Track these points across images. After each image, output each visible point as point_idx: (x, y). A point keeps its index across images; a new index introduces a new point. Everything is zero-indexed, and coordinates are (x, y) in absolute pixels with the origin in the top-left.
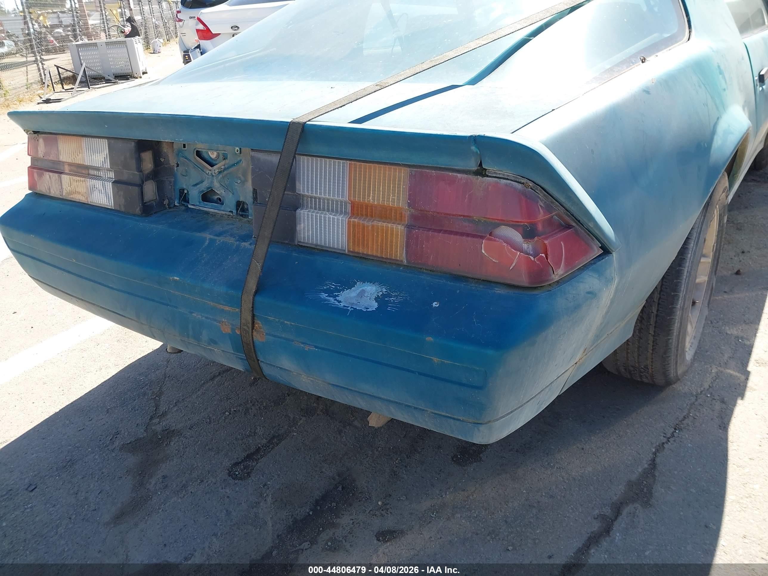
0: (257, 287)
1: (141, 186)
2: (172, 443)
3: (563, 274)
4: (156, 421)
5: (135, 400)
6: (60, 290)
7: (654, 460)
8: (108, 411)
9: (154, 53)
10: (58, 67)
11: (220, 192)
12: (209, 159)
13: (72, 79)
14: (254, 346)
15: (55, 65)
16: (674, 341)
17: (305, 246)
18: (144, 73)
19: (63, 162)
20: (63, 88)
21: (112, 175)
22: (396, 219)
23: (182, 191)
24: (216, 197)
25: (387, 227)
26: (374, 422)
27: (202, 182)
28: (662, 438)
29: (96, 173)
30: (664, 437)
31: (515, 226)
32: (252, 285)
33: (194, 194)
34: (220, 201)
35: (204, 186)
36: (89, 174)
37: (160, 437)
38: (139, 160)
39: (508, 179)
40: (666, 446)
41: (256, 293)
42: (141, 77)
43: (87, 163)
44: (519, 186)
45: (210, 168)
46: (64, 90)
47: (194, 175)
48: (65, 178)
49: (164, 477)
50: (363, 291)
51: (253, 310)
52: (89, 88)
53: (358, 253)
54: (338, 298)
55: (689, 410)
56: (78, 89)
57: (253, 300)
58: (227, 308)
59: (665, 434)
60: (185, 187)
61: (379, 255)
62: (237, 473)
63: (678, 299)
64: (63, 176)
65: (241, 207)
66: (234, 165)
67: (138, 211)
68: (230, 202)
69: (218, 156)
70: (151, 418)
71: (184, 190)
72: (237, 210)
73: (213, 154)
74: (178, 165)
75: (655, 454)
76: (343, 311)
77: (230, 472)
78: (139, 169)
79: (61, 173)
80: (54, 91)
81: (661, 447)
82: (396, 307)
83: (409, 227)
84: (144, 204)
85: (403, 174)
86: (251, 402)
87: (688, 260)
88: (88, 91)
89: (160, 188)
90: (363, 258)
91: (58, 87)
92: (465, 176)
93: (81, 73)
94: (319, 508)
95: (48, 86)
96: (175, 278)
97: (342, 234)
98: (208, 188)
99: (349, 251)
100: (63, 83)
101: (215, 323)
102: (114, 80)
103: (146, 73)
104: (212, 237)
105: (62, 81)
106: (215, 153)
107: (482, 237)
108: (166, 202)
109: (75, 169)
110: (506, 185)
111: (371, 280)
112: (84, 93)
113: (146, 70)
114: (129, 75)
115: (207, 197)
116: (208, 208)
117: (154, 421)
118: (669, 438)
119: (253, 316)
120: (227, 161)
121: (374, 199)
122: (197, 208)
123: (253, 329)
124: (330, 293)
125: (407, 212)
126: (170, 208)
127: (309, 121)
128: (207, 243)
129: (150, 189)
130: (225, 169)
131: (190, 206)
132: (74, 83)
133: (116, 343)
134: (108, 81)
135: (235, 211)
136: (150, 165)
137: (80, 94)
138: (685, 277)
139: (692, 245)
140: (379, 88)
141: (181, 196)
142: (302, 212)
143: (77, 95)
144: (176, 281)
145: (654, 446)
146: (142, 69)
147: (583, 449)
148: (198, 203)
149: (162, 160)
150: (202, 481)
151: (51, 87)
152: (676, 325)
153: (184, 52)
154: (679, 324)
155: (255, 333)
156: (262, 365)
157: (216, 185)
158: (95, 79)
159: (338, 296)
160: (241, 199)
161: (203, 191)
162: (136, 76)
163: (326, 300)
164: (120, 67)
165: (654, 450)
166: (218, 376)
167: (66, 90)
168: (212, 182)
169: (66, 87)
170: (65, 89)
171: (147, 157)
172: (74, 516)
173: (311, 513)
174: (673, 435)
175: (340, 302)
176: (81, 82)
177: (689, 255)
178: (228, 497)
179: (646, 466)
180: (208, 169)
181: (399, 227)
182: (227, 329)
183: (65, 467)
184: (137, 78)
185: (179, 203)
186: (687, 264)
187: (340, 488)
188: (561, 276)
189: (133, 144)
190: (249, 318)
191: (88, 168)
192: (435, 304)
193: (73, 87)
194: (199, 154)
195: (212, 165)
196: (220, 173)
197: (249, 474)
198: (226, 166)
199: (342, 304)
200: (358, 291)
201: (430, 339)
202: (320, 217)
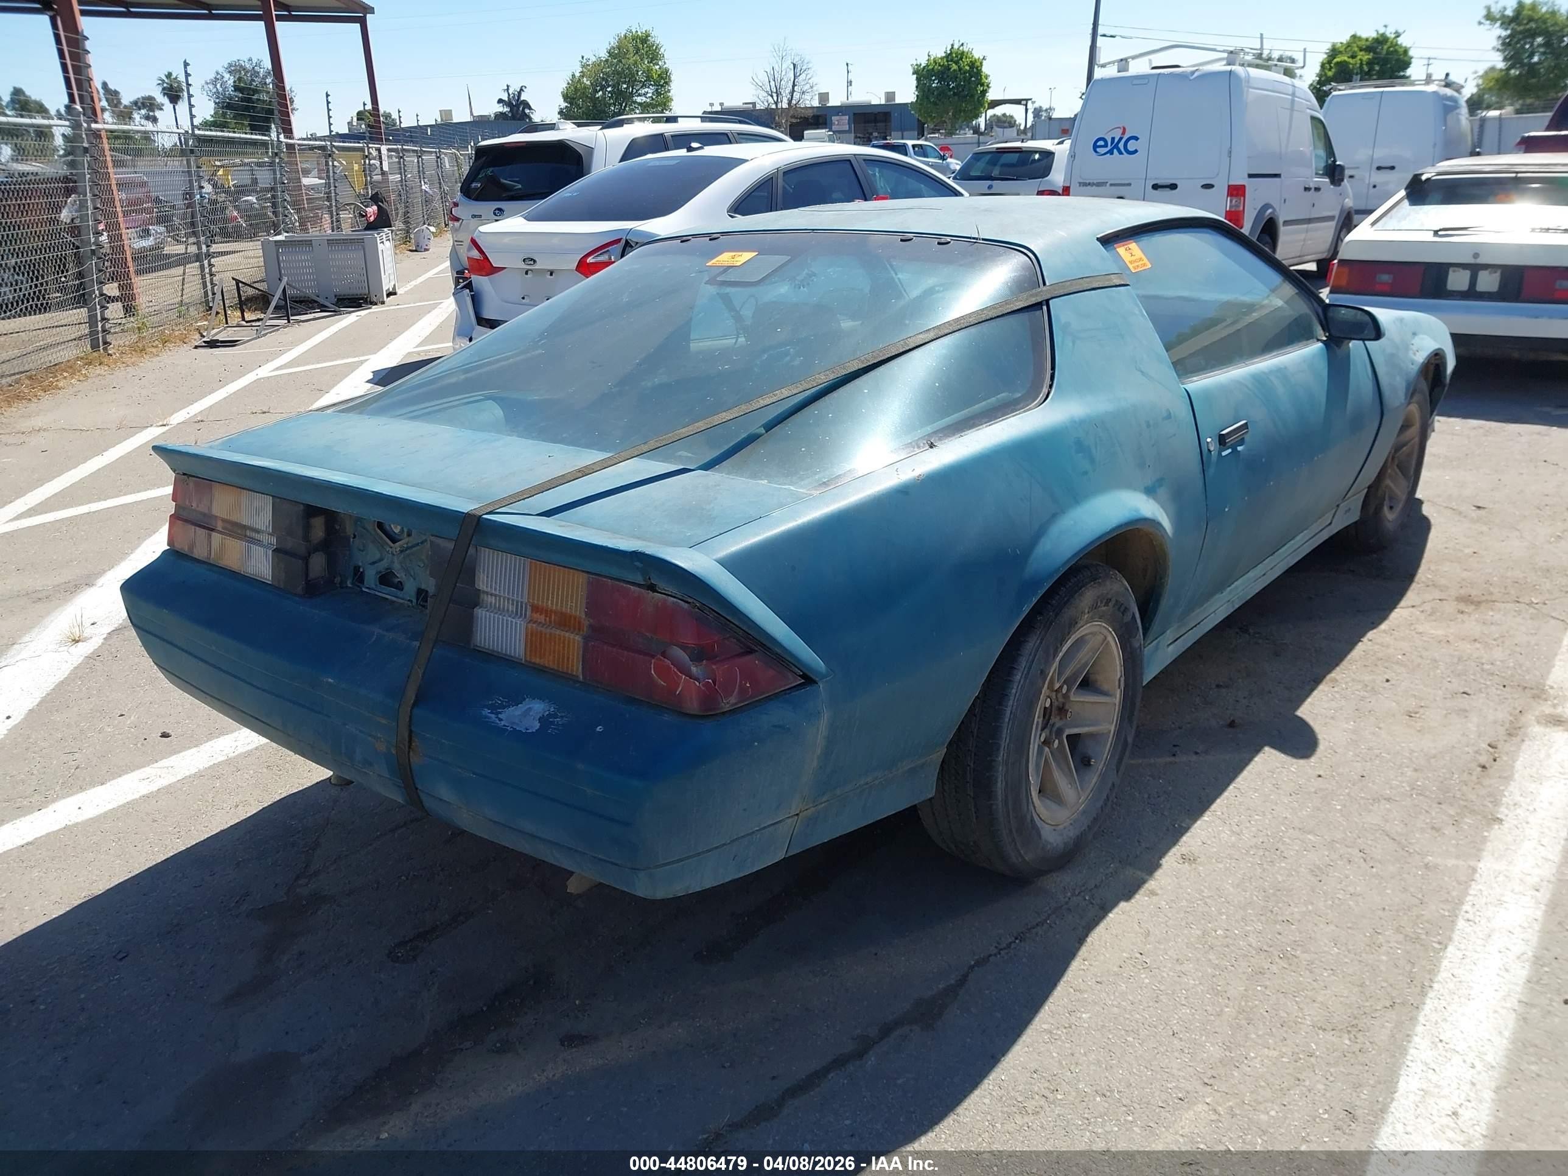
0: (416, 697)
1: (306, 560)
2: (319, 913)
3: (736, 704)
4: (302, 882)
5: (278, 852)
6: (192, 685)
7: (967, 976)
8: (238, 864)
9: (416, 251)
10: (238, 282)
11: (401, 576)
12: (392, 533)
13: (261, 301)
14: (411, 771)
15: (233, 279)
16: (1000, 806)
17: (480, 651)
18: (389, 294)
19: (216, 517)
20: (243, 319)
21: (274, 540)
22: (575, 629)
23: (357, 569)
24: (397, 580)
25: (564, 637)
26: (573, 887)
27: (381, 560)
28: (992, 948)
29: (254, 535)
30: (996, 947)
31: (684, 647)
32: (411, 695)
33: (371, 576)
34: (400, 586)
35: (382, 566)
36: (246, 536)
37: (304, 903)
38: (307, 528)
39: (674, 597)
40: (992, 959)
41: (414, 705)
42: (383, 303)
43: (245, 521)
44: (686, 606)
45: (392, 545)
46: (244, 323)
47: (373, 553)
48: (216, 537)
49: (301, 954)
50: (530, 709)
51: (410, 726)
52: (289, 322)
53: (534, 663)
54: (500, 716)
55: (1049, 915)
56: (269, 323)
57: (411, 712)
58: (384, 721)
59: (998, 943)
60: (360, 564)
61: (556, 668)
62: (400, 954)
63: (998, 749)
64: (214, 534)
65: (421, 594)
66: (418, 544)
67: (299, 590)
68: (410, 588)
69: (402, 531)
70: (298, 878)
71: (359, 567)
72: (418, 599)
73: (396, 527)
74: (355, 537)
75: (972, 967)
76: (502, 731)
77: (391, 953)
78: (306, 538)
79: (212, 530)
80: (227, 323)
81: (982, 962)
82: (558, 730)
83: (586, 639)
84: (308, 582)
85: (581, 579)
86: (440, 866)
87: (1012, 698)
88: (285, 327)
89: (331, 562)
90: (541, 670)
91: (235, 316)
92: (637, 589)
93: (278, 294)
94: (497, 1003)
95: (217, 313)
96: (330, 680)
97: (520, 640)
98: (387, 569)
99: (526, 661)
100: (244, 307)
101: (370, 738)
102: (334, 308)
103: (395, 294)
104: (381, 631)
105: (243, 304)
106: (399, 528)
107: (653, 656)
108: (338, 580)
109: (229, 527)
110: (673, 603)
111: (541, 698)
112: (278, 330)
113: (394, 288)
114: (362, 299)
115: (386, 579)
116: (386, 593)
117: (300, 882)
118: (1001, 949)
119: (411, 732)
120: (411, 539)
121: (552, 604)
122: (372, 592)
123: (409, 747)
124: (495, 709)
125: (586, 623)
126: (342, 588)
127: (487, 514)
128: (374, 639)
129: (318, 563)
130: (408, 548)
131: (364, 589)
132: (264, 310)
133: (265, 770)
134: (323, 308)
135: (414, 601)
136: (321, 534)
137: (271, 332)
138: (1007, 720)
139: (1018, 677)
140: (581, 475)
141: (355, 574)
142: (480, 611)
143: (265, 335)
144: (330, 684)
145: (976, 957)
146: (387, 286)
147: (876, 954)
148: (374, 586)
149: (337, 527)
150: (350, 962)
151: (222, 317)
152: (999, 784)
153: (458, 273)
154: (1004, 783)
155: (411, 753)
156: (421, 794)
157: (396, 566)
158: (301, 302)
159: (500, 713)
160: (423, 587)
161: (380, 572)
162: (374, 299)
163: (486, 717)
164: (348, 283)
165: (973, 963)
166: (402, 827)
167: (247, 322)
168: (392, 562)
169: (249, 316)
170: (247, 319)
171: (318, 523)
172: (174, 993)
173: (485, 1009)
174: (1009, 946)
175: (500, 720)
176: (277, 308)
177: (1014, 691)
178: (381, 983)
179: (953, 982)
180: (387, 544)
181: (577, 638)
182: (382, 747)
183: (170, 932)
184: (376, 304)
185: (352, 583)
186: (1011, 703)
187: (531, 982)
188: (732, 705)
189: (302, 507)
190: (406, 735)
191: (245, 527)
192: (599, 729)
193: (262, 316)
194: (380, 525)
195: (394, 541)
196: (401, 551)
197: (415, 958)
198: (410, 545)
199: (503, 723)
200: (523, 710)
201: (580, 766)
202: (498, 618)
